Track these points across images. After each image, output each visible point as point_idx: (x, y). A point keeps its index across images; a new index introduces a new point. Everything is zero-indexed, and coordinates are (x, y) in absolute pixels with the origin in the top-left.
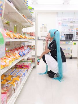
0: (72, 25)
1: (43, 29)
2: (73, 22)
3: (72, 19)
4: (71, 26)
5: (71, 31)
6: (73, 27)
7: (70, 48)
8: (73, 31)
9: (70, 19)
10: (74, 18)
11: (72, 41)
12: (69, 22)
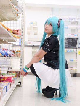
0: (74, 27)
1: (32, 29)
2: (76, 23)
3: (74, 18)
4: (73, 29)
5: (74, 36)
6: (76, 30)
7: (74, 60)
8: (76, 35)
9: (71, 18)
10: (78, 18)
11: (77, 48)
12: (71, 22)
